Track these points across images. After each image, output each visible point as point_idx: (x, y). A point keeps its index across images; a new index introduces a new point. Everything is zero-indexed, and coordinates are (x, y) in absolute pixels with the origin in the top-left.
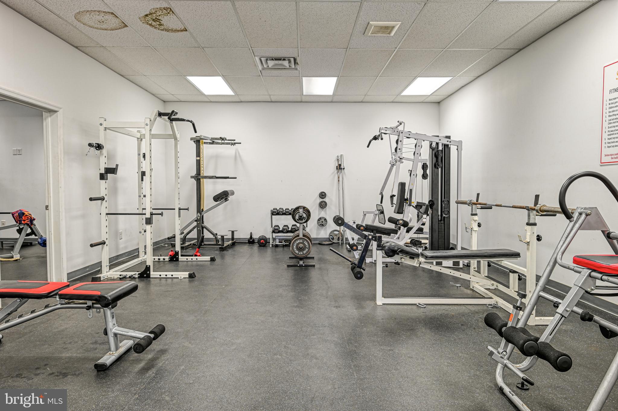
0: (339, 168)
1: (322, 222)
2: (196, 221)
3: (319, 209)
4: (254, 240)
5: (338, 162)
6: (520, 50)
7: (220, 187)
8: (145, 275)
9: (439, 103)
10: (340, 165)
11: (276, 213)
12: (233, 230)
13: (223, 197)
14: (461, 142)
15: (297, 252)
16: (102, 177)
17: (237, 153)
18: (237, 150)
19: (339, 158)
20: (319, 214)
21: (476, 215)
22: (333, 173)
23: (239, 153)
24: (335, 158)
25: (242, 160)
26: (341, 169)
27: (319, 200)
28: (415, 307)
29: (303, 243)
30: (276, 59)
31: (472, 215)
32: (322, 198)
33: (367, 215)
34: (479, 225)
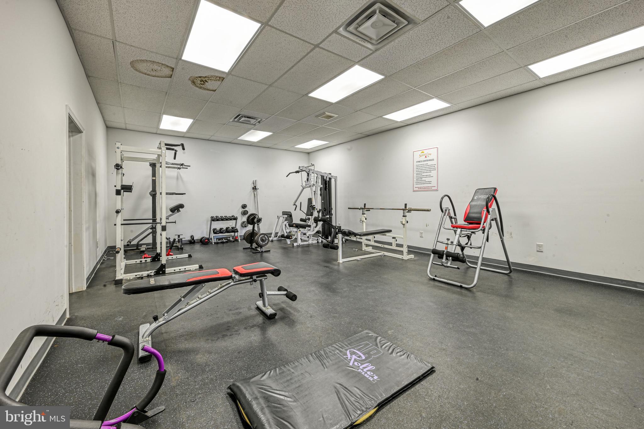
0: (255, 188)
1: (245, 224)
2: (151, 229)
3: (241, 216)
4: (195, 241)
5: (254, 185)
6: (369, 136)
7: (174, 201)
8: (161, 272)
9: (309, 153)
10: (255, 187)
11: (215, 219)
12: (179, 234)
13: (176, 209)
14: (336, 177)
15: (261, 243)
16: (118, 193)
17: (179, 175)
18: (178, 173)
19: (255, 182)
20: (241, 219)
21: (365, 214)
22: (250, 192)
23: (180, 175)
24: (252, 182)
25: (182, 180)
26: (256, 189)
27: (242, 210)
28: (356, 261)
29: (264, 237)
30: (247, 117)
31: (363, 214)
32: (244, 208)
33: (280, 218)
34: (366, 219)
